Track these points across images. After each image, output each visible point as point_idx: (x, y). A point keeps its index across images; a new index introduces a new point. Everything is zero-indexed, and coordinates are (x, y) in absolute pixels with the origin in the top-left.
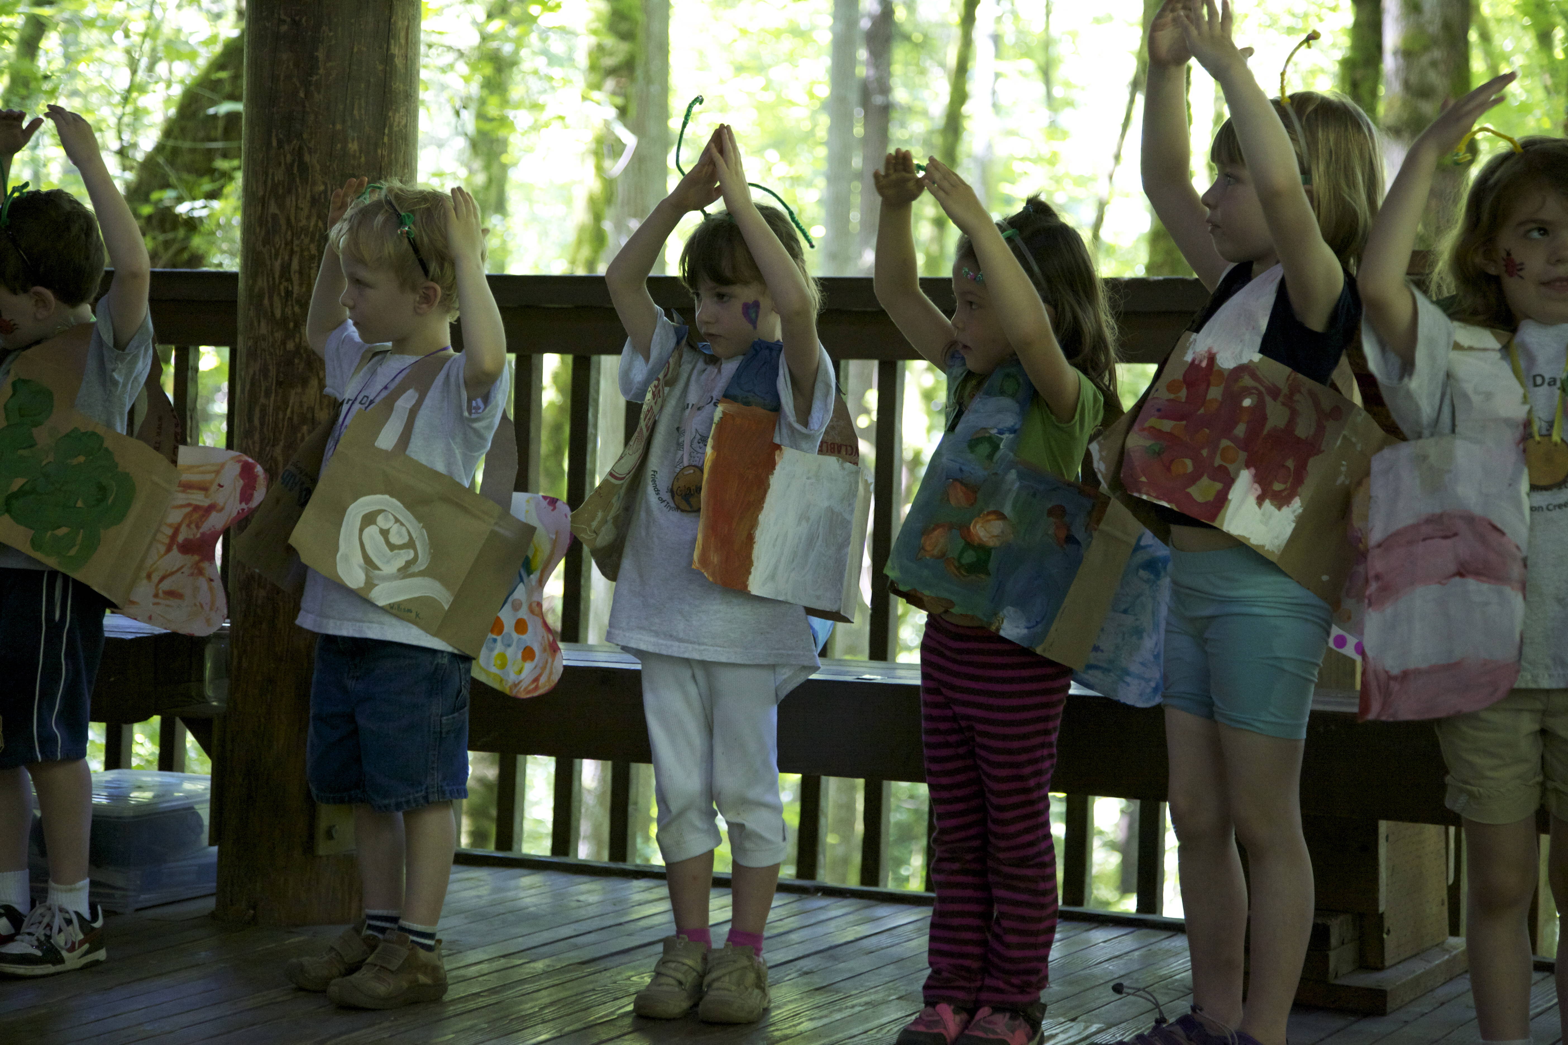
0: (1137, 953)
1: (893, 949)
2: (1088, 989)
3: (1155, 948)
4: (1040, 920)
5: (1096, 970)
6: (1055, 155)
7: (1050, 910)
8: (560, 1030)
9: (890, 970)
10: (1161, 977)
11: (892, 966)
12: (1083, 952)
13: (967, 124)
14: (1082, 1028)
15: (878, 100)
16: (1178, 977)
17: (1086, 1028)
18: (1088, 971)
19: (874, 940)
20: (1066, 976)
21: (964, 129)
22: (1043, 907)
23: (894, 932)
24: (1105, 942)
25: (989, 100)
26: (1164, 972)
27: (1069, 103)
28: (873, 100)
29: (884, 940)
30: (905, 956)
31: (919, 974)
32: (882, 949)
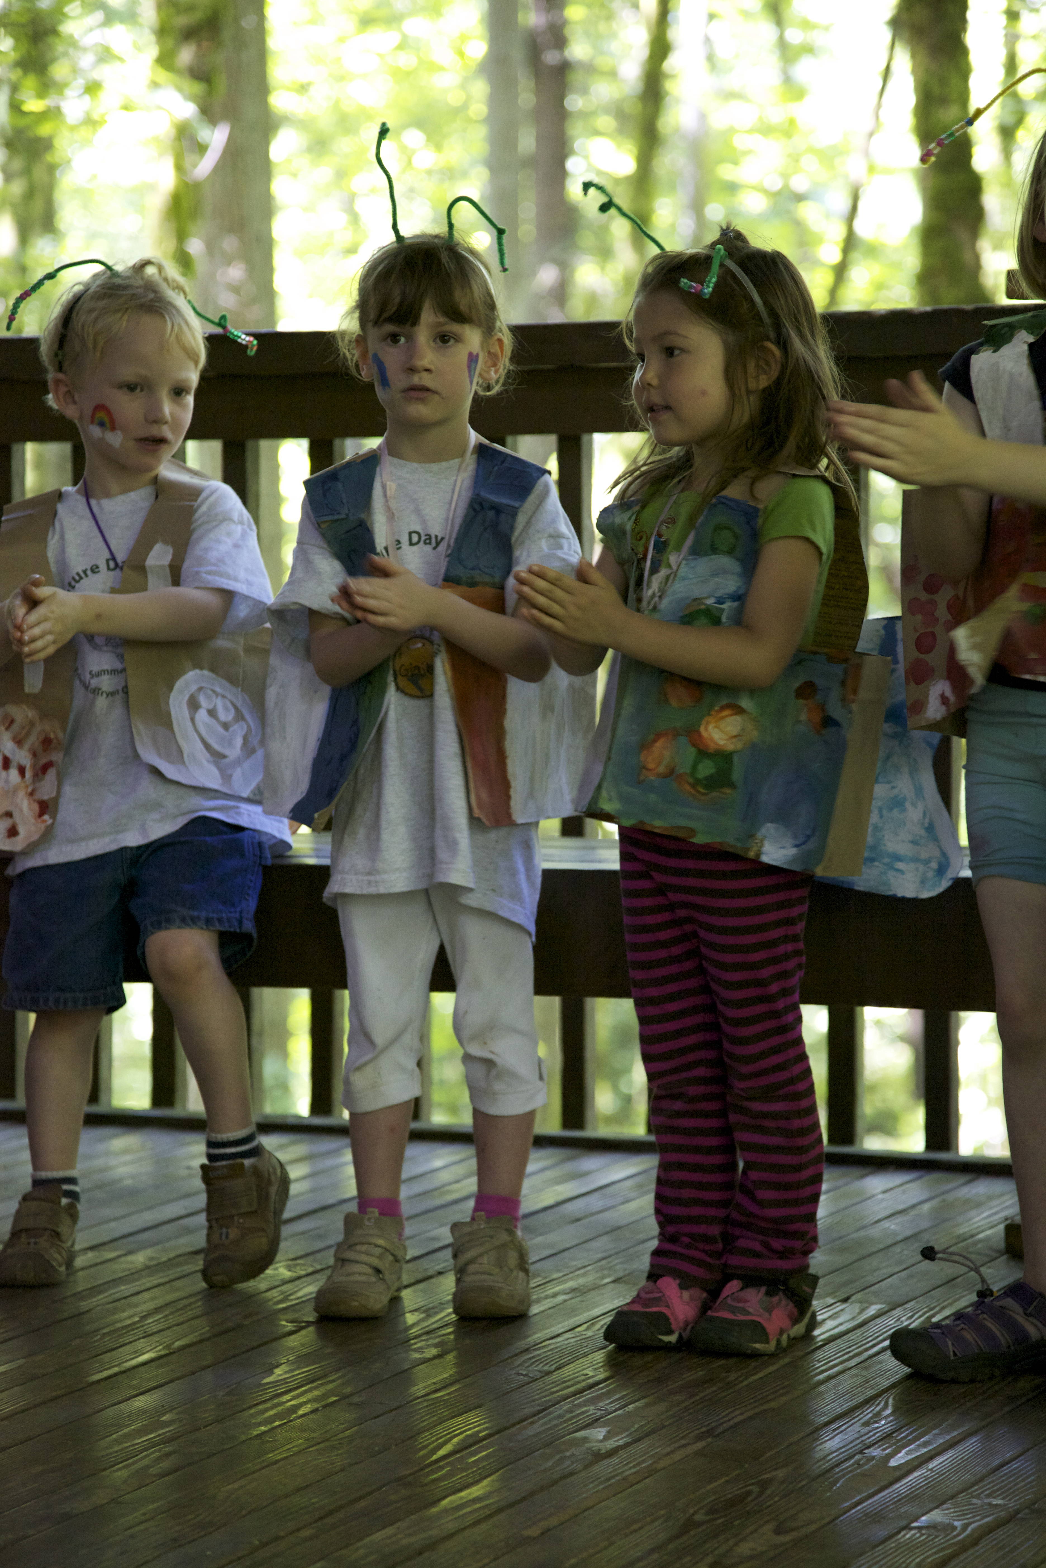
0: (926, 1207)
1: (607, 1215)
2: (864, 1258)
3: (950, 1197)
4: (800, 1168)
5: (875, 1232)
6: (792, 122)
7: (813, 1154)
8: (168, 1347)
9: (603, 1243)
10: (958, 1236)
11: (605, 1238)
12: (858, 1207)
13: (671, 87)
14: (857, 1311)
15: (551, 57)
16: (981, 1236)
17: (862, 1310)
18: (862, 1233)
19: (580, 1204)
20: (835, 1240)
21: (667, 93)
22: (801, 1150)
23: (605, 1191)
24: (884, 1192)
25: (701, 53)
26: (963, 1230)
27: (808, 49)
28: (543, 57)
29: (595, 1202)
30: (622, 1222)
31: (641, 1247)
32: (592, 1214)
